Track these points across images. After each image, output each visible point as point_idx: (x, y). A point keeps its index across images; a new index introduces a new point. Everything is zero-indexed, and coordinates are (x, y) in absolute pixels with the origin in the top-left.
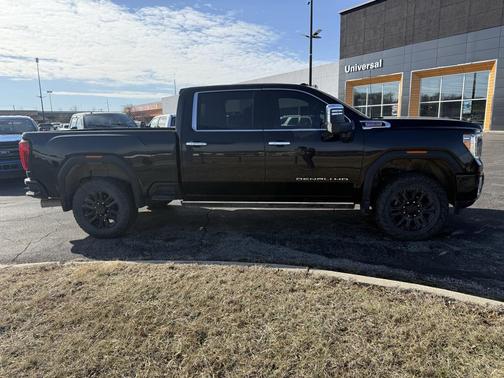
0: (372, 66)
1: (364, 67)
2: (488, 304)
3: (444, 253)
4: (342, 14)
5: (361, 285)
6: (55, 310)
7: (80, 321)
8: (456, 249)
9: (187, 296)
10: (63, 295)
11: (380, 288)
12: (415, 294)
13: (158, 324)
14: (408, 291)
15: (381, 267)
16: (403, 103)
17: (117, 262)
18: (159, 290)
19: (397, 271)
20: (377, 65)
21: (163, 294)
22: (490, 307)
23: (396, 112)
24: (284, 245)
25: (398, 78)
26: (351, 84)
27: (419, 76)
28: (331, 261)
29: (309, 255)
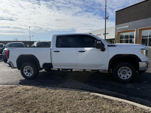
0: (126, 27)
1: (123, 27)
2: (148, 109)
3: (139, 89)
4: (116, 12)
5: (105, 99)
6: (7, 101)
7: (12, 105)
8: (143, 87)
9: (47, 99)
10: (12, 96)
11: (111, 100)
12: (123, 103)
13: (34, 108)
14: (121, 102)
15: (116, 92)
16: (136, 38)
17: (32, 86)
18: (40, 96)
19: (120, 94)
20: (127, 27)
21: (40, 98)
22: (149, 110)
23: (134, 41)
24: (86, 83)
25: (134, 31)
26: (119, 33)
27: (141, 30)
28: (99, 90)
29: (93, 87)
